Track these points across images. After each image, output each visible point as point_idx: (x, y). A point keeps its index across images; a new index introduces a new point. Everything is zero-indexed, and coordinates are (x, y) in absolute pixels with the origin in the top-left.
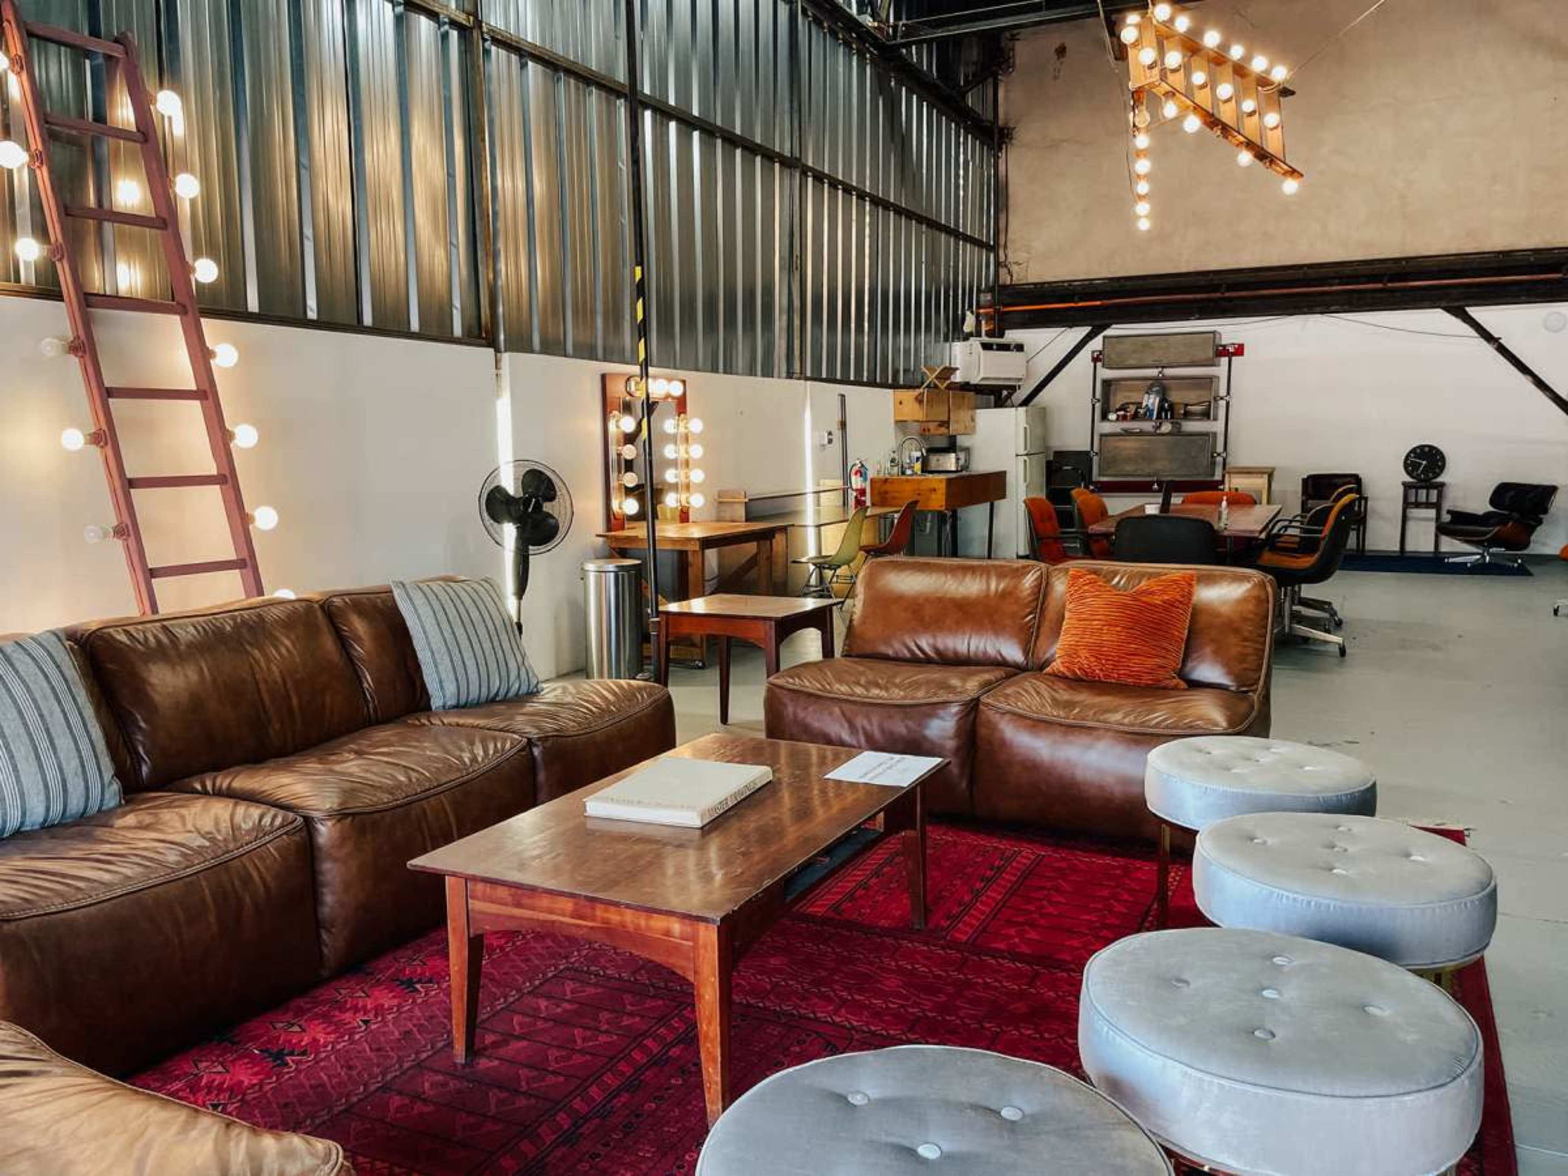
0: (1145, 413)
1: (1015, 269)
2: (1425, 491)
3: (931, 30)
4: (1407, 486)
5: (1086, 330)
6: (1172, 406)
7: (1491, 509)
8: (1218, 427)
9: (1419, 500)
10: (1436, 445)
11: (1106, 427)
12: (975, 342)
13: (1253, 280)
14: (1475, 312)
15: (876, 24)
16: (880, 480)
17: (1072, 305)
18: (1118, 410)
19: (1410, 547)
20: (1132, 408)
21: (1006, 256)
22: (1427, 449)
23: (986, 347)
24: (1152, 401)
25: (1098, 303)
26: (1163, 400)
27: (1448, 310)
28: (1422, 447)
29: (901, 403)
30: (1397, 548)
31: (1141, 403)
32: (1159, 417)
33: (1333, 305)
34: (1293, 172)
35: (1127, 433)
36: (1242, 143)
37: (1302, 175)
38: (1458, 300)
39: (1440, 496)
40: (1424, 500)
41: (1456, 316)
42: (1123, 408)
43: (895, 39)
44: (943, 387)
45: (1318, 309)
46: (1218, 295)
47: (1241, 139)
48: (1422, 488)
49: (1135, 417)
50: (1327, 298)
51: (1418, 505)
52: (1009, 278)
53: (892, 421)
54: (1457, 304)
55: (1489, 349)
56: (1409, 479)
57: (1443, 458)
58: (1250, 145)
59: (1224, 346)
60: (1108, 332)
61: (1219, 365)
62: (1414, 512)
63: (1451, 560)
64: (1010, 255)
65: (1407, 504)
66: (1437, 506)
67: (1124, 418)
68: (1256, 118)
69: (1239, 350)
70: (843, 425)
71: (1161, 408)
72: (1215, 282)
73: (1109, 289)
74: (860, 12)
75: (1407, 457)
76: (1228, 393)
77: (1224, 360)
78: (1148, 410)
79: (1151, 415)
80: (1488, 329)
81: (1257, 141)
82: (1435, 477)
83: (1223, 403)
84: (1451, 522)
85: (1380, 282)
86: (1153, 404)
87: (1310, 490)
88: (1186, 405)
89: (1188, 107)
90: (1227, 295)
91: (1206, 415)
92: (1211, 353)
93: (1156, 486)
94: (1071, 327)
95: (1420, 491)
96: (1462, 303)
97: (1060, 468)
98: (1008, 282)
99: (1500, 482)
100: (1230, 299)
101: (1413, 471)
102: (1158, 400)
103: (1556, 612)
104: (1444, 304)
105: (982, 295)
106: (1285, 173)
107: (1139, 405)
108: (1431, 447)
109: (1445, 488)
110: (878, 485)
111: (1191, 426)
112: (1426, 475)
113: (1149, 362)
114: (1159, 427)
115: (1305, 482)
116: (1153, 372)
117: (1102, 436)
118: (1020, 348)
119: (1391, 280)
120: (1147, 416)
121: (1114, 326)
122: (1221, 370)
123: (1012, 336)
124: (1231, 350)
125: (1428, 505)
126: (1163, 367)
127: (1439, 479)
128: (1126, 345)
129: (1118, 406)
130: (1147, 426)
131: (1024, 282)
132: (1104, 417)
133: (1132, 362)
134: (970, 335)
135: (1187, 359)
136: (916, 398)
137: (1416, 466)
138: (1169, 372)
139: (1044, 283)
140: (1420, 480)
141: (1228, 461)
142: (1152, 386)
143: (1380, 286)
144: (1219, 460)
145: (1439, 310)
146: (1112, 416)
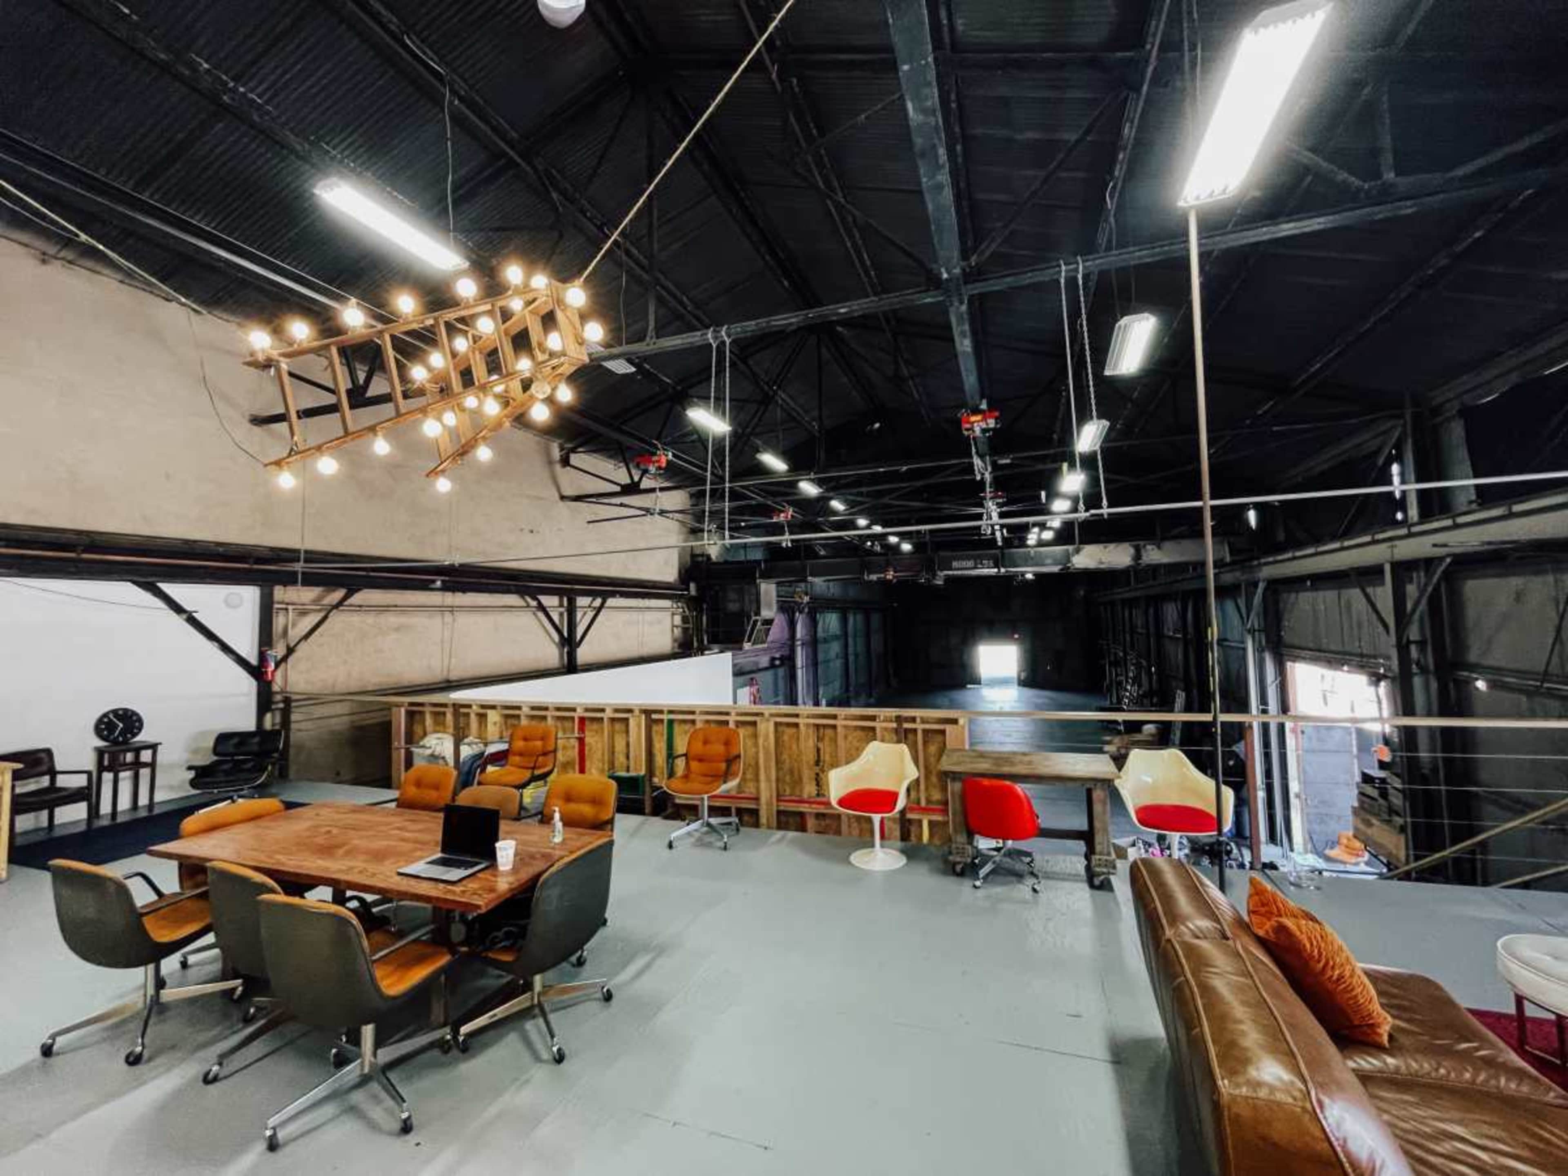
4: (100, 751)
7: (215, 758)
10: (130, 708)
22: (119, 713)
27: (136, 583)
28: (114, 711)
38: (147, 575)
39: (155, 753)
41: (146, 589)
54: (149, 580)
56: (104, 744)
57: (140, 719)
65: (101, 768)
66: (149, 763)
75: (99, 722)
80: (180, 603)
85: (73, 551)
96: (152, 579)
101: (107, 735)
104: (134, 578)
108: (124, 710)
112: (123, 737)
119: (85, 551)
127: (137, 740)
137: (110, 729)
140: (114, 744)
145: (129, 584)
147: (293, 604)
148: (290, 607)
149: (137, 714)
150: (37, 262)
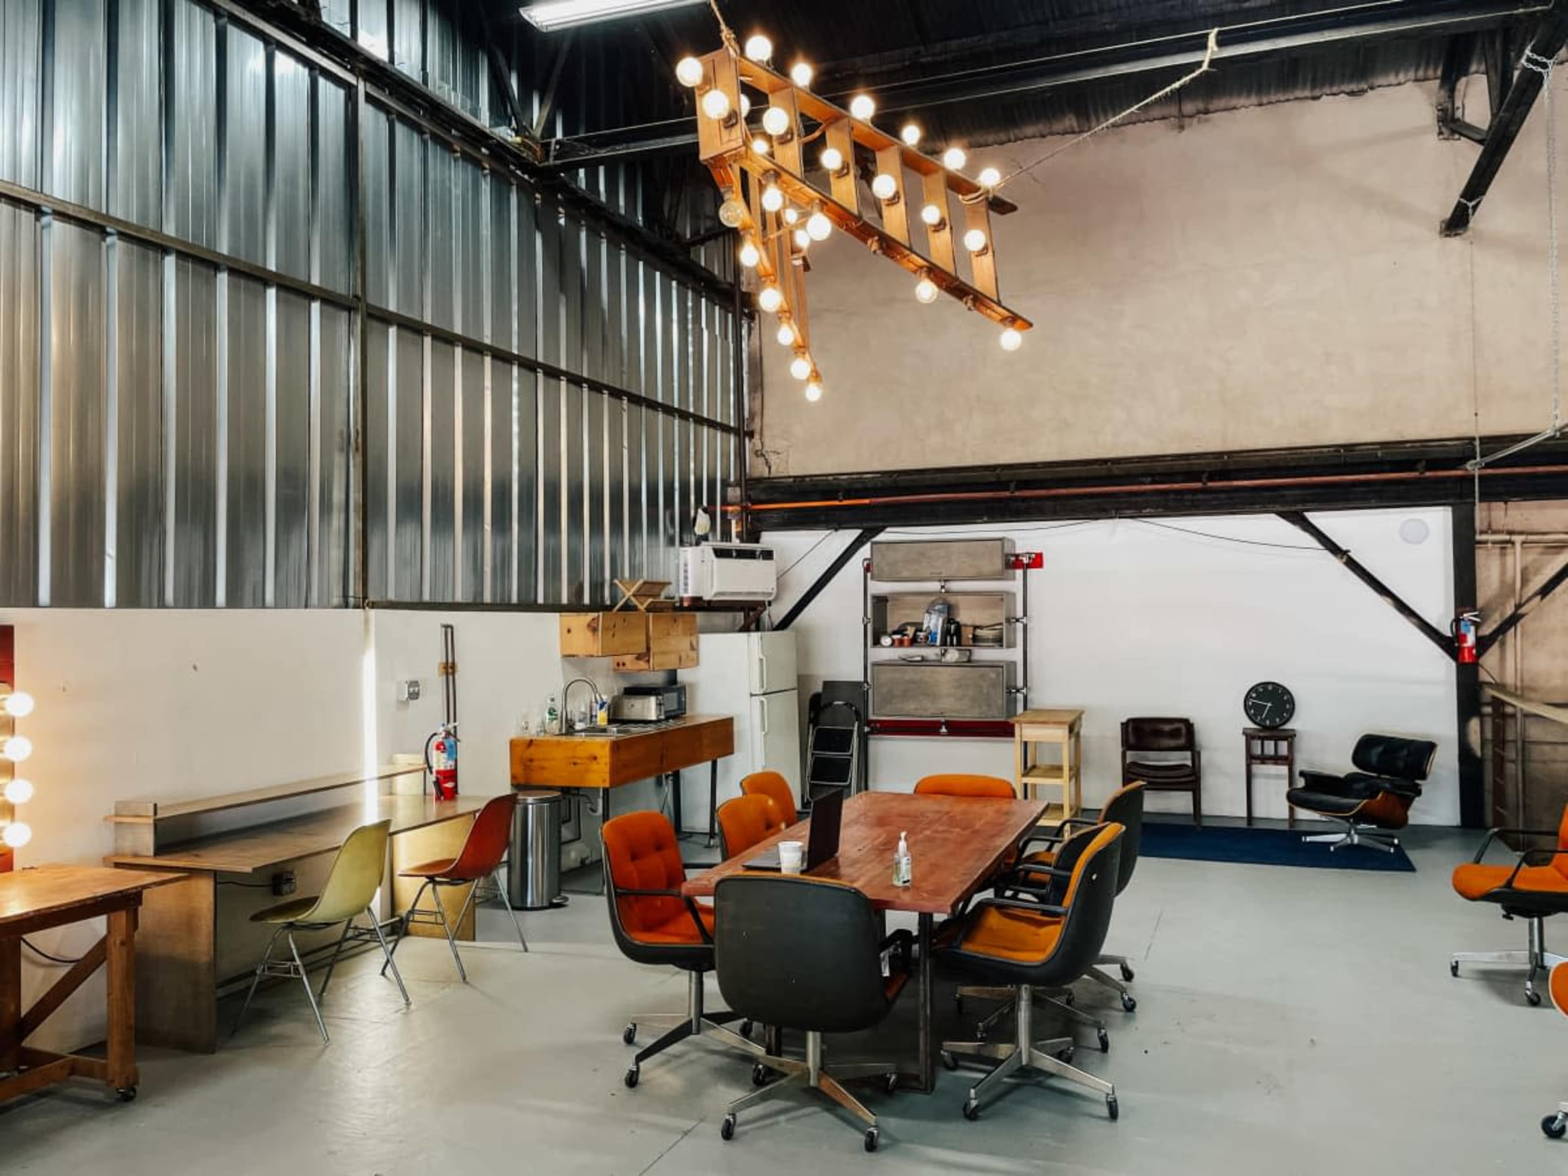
0: (927, 638)
1: (773, 459)
2: (1272, 743)
3: (593, 150)
4: (1249, 736)
5: (854, 534)
6: (959, 627)
7: (1355, 769)
8: (1015, 655)
9: (1266, 752)
10: (1281, 683)
11: (881, 654)
12: (707, 548)
13: (1049, 476)
14: (1316, 518)
15: (518, 139)
16: (524, 742)
17: (837, 503)
18: (895, 633)
19: (1258, 812)
20: (910, 631)
21: (762, 444)
22: (1270, 688)
23: (720, 553)
24: (934, 622)
25: (867, 501)
26: (950, 620)
27: (1283, 515)
28: (1265, 684)
29: (569, 631)
30: (1244, 813)
31: (922, 624)
32: (944, 643)
33: (1145, 508)
34: (1013, 319)
35: (908, 663)
36: (921, 267)
37: (1030, 325)
38: (1295, 502)
39: (1291, 747)
40: (1272, 752)
41: (1294, 522)
42: (901, 631)
43: (547, 160)
44: (642, 608)
45: (1129, 512)
46: (1008, 494)
47: (921, 262)
48: (1269, 738)
49: (914, 642)
50: (1140, 499)
51: (1264, 759)
52: (767, 469)
53: (558, 656)
54: (1293, 508)
55: (1336, 564)
56: (1252, 726)
57: (1292, 701)
58: (935, 273)
59: (1017, 556)
60: (881, 537)
61: (1014, 579)
62: (1259, 769)
63: (1309, 839)
64: (767, 441)
65: (1251, 758)
66: (1288, 760)
67: (901, 643)
68: (946, 234)
69: (1037, 561)
70: (449, 669)
71: (946, 632)
72: (1003, 478)
73: (879, 485)
74: (495, 123)
75: (1248, 697)
76: (1025, 614)
77: (1019, 573)
78: (930, 633)
79: (934, 640)
80: (1334, 540)
81: (949, 267)
82: (1285, 723)
83: (1019, 626)
84: (1306, 788)
85: (1200, 481)
86: (936, 626)
87: (1132, 740)
88: (976, 627)
89: (812, 200)
90: (1017, 494)
91: (998, 641)
92: (998, 564)
93: (944, 730)
94: (836, 530)
95: (1266, 742)
96: (1299, 507)
97: (831, 704)
98: (766, 474)
99: (1363, 734)
100: (1024, 499)
101: (1255, 714)
102: (941, 620)
103: (1455, 970)
104: (1279, 508)
105: (730, 490)
106: (1003, 320)
107: (919, 627)
108: (1276, 685)
109: (1296, 739)
110: (519, 749)
111: (983, 654)
112: (1272, 720)
113: (927, 573)
114: (943, 655)
115: (1125, 726)
116: (935, 586)
117: (875, 664)
118: (768, 555)
119: (1211, 479)
120: (929, 640)
121: (888, 529)
122: (1015, 585)
123: (769, 539)
124: (1025, 560)
125: (1276, 759)
126: (946, 581)
127: (1288, 726)
128: (899, 554)
129: (896, 627)
130: (931, 653)
131: (785, 474)
132: (877, 642)
133: (905, 574)
134: (705, 538)
135: (972, 572)
136: (589, 625)
137: (1259, 709)
138: (955, 586)
139: (806, 476)
140: (1265, 728)
141: (1029, 697)
142: (933, 604)
143: (1199, 485)
144: (1020, 696)
145: (1273, 515)
146: (886, 641)
147: (1521, 533)
148: (1518, 539)
149: (1289, 693)
150: (1175, 132)
